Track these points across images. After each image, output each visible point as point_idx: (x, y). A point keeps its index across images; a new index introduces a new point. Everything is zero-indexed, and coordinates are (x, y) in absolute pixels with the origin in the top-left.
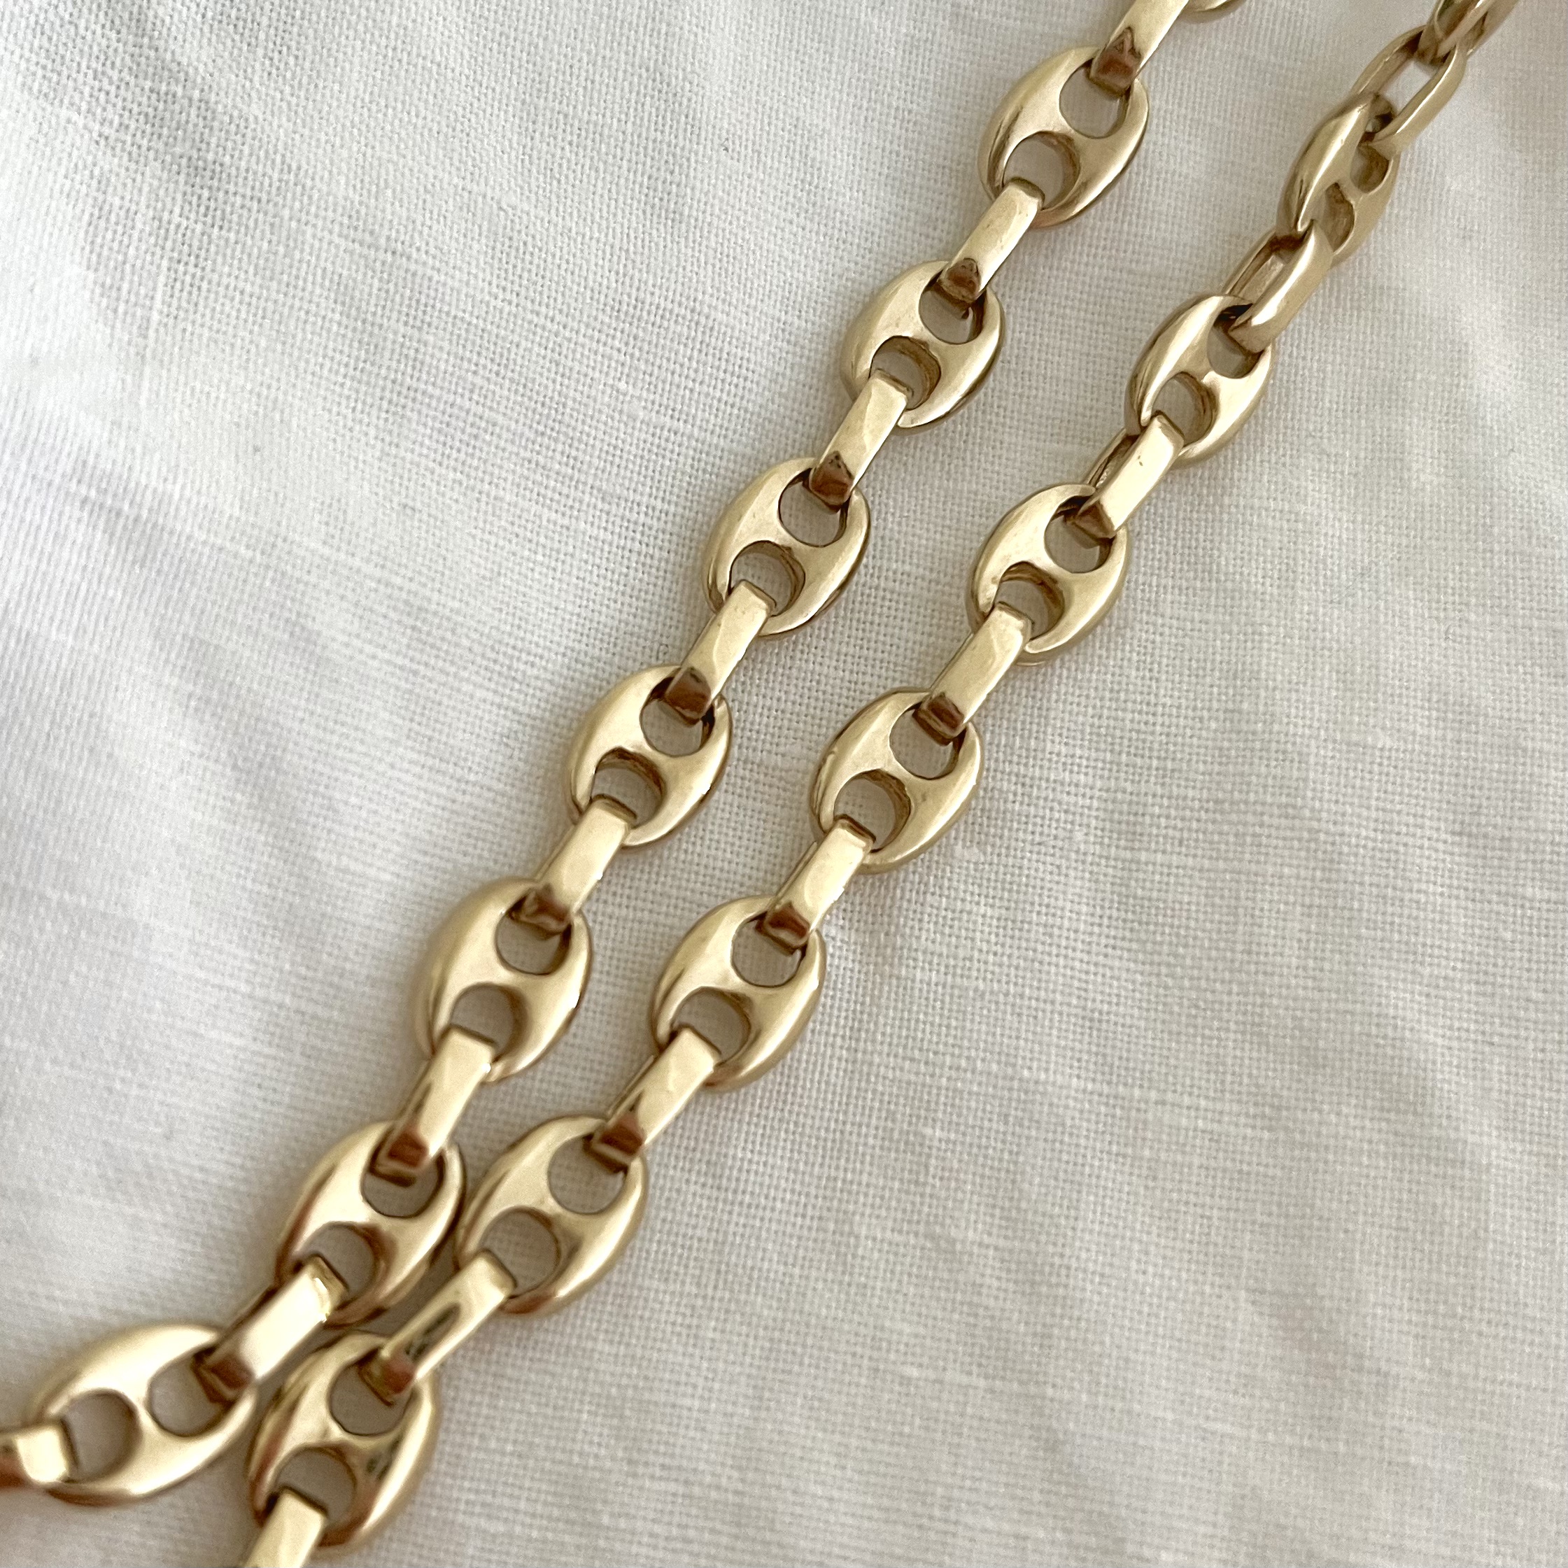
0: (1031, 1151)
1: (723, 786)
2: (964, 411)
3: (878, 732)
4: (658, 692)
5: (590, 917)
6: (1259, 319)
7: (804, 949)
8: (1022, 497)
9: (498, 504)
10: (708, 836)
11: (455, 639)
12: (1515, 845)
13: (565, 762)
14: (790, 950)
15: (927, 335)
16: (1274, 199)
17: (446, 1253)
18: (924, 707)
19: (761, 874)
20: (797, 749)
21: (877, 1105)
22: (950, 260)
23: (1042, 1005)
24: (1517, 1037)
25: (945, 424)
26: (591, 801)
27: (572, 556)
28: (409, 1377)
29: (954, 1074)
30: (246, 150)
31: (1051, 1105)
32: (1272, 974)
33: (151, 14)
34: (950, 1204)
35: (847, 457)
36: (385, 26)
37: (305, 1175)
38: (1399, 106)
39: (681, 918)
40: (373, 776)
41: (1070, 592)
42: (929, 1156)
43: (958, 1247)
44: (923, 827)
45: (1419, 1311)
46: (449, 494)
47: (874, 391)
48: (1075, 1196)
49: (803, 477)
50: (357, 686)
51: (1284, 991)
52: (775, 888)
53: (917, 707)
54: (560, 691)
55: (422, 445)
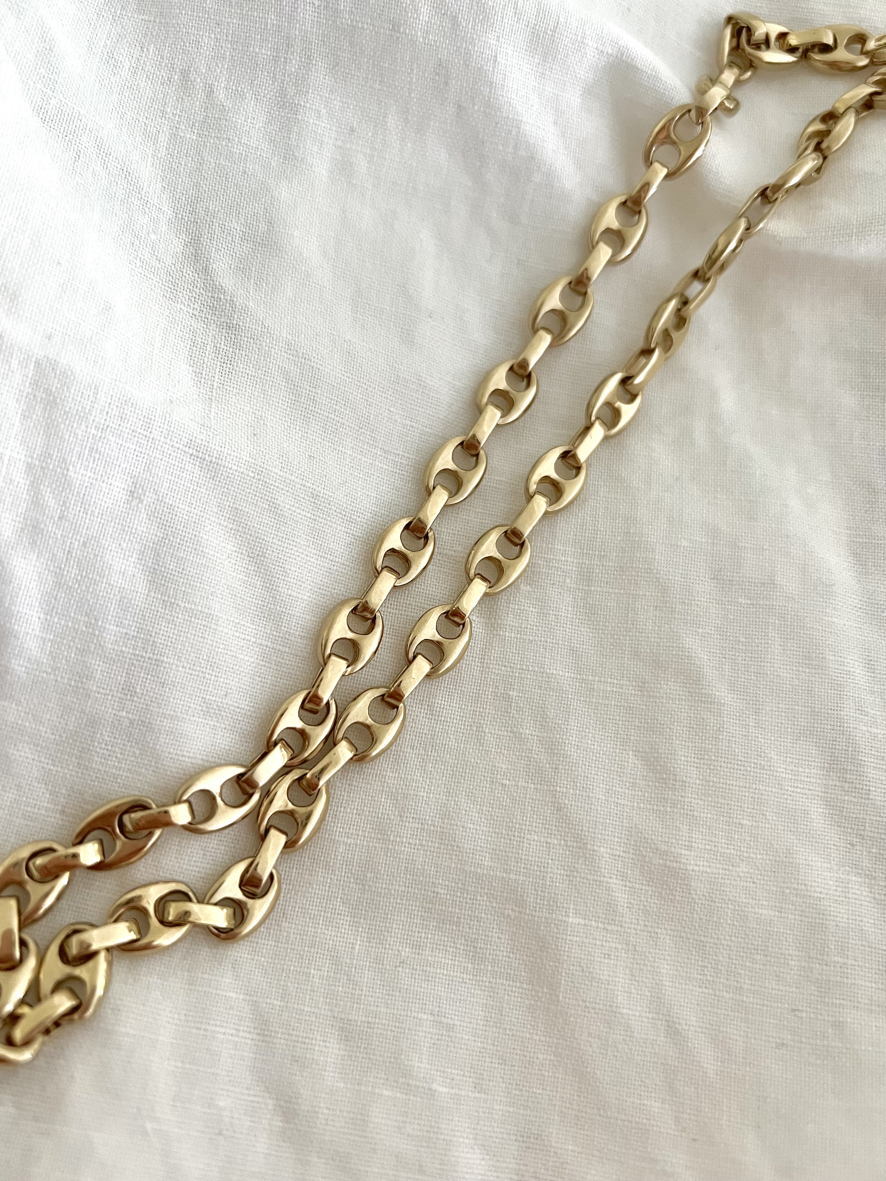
0: (550, 700)
1: (432, 563)
2: (523, 418)
3: (492, 541)
4: (407, 527)
5: (382, 613)
6: (638, 381)
7: (464, 624)
8: (545, 451)
9: (345, 455)
10: (426, 582)
11: (330, 507)
12: (734, 583)
13: (373, 553)
14: (458, 625)
15: (508, 388)
16: (642, 334)
17: (330, 739)
18: (509, 532)
19: (447, 597)
20: (460, 549)
21: (492, 683)
22: (517, 359)
23: (554, 645)
24: (735, 655)
25: (515, 423)
26: (382, 569)
27: (373, 475)
28: (317, 785)
29: (521, 671)
30: (248, 319)
31: (558, 683)
32: (642, 633)
33: (211, 266)
34: (520, 720)
35: (479, 436)
36: (300, 271)
37: (277, 710)
38: (691, 297)
39: (416, 613)
40: (300, 559)
41: (564, 487)
42: (512, 702)
43: (523, 736)
44: (508, 578)
45: (697, 758)
46: (327, 451)
47: (488, 410)
48: (567, 716)
49: (461, 444)
50: (293, 525)
51: (646, 639)
52: (452, 602)
53: (506, 532)
54: (370, 527)
55: (316, 432)
